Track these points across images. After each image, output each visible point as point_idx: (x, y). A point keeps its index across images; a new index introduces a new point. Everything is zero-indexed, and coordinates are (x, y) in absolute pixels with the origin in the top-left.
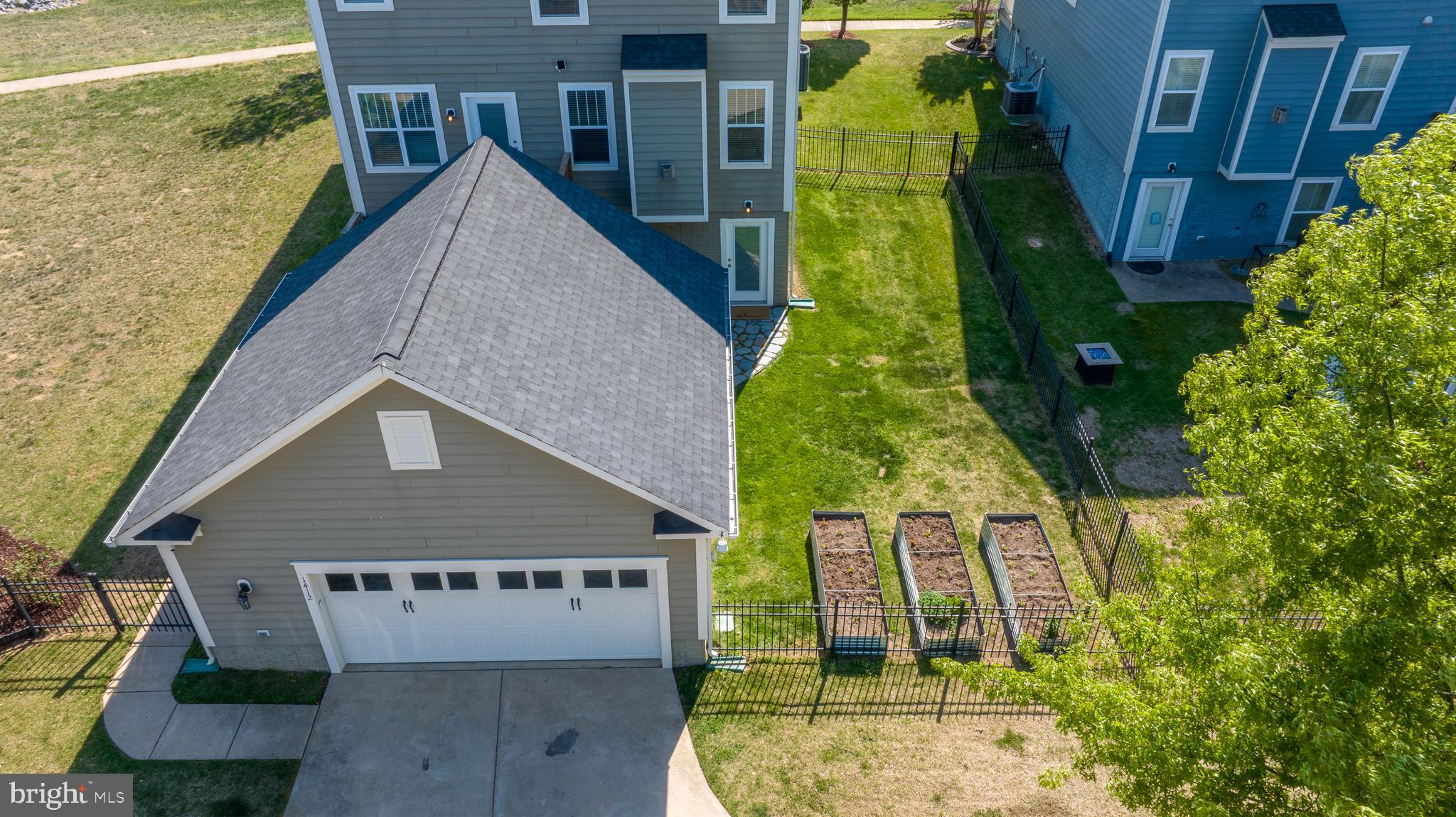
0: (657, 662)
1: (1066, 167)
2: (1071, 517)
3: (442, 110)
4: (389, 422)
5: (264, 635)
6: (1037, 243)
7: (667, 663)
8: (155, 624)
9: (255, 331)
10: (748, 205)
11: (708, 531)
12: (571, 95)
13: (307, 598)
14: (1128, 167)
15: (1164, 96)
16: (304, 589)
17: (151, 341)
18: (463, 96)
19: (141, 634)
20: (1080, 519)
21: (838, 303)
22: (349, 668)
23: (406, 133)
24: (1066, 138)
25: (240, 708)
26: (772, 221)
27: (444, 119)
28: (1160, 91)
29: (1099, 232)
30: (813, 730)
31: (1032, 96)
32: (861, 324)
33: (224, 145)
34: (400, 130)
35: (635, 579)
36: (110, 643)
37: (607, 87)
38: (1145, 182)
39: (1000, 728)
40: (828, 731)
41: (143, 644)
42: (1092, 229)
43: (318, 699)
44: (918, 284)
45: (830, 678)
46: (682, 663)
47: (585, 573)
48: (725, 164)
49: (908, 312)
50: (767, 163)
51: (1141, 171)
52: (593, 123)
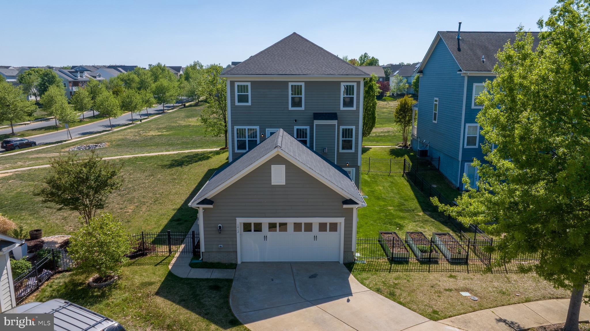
0: (339, 262)
1: (441, 170)
2: (460, 237)
3: (260, 134)
4: (274, 168)
5: (221, 246)
6: (435, 186)
7: (342, 262)
8: (182, 252)
9: (214, 176)
10: (347, 163)
11: (358, 204)
12: (297, 129)
13: (237, 232)
14: (460, 159)
15: (468, 137)
16: (237, 228)
17: (160, 203)
18: (267, 129)
19: (177, 255)
20: (462, 237)
21: (375, 197)
22: (242, 262)
23: (249, 140)
24: (439, 160)
25: (211, 270)
26: (354, 169)
27: (260, 136)
28: (466, 136)
29: (454, 182)
30: (390, 274)
31: (426, 151)
32: (384, 201)
33: (169, 168)
34: (247, 139)
35: (334, 227)
36: (167, 257)
37: (308, 128)
38: (466, 164)
39: (449, 274)
40: (394, 275)
41: (178, 258)
42: (451, 183)
43: (235, 268)
44: (399, 194)
45: (393, 265)
46: (346, 262)
47: (320, 224)
48: (341, 151)
49: (397, 199)
50: (353, 150)
51: (464, 161)
52: (303, 138)
